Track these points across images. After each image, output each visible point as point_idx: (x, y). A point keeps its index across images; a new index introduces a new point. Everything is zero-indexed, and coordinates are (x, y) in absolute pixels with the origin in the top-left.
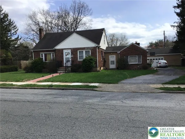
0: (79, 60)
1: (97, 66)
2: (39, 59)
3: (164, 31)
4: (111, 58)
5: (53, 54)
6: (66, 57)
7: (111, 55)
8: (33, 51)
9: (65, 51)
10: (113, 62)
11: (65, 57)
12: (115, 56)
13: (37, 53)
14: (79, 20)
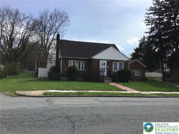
0: (113, 71)
5: (83, 63)
8: (62, 58)
9: (101, 62)
11: (100, 67)
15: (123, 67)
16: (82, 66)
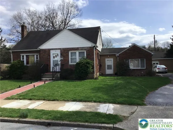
1: (94, 71)
2: (19, 62)
3: (154, 36)
4: (108, 61)
5: (37, 56)
6: (54, 59)
7: (108, 58)
8: (12, 52)
9: (52, 52)
10: (109, 67)
11: (52, 59)
12: (112, 59)
13: (17, 55)
14: (67, 21)
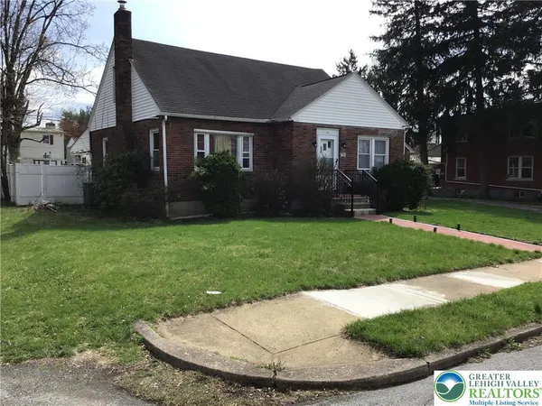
0: (358, 169)
5: (246, 139)
6: (322, 156)
9: (322, 135)
15: (387, 154)
16: (245, 155)
